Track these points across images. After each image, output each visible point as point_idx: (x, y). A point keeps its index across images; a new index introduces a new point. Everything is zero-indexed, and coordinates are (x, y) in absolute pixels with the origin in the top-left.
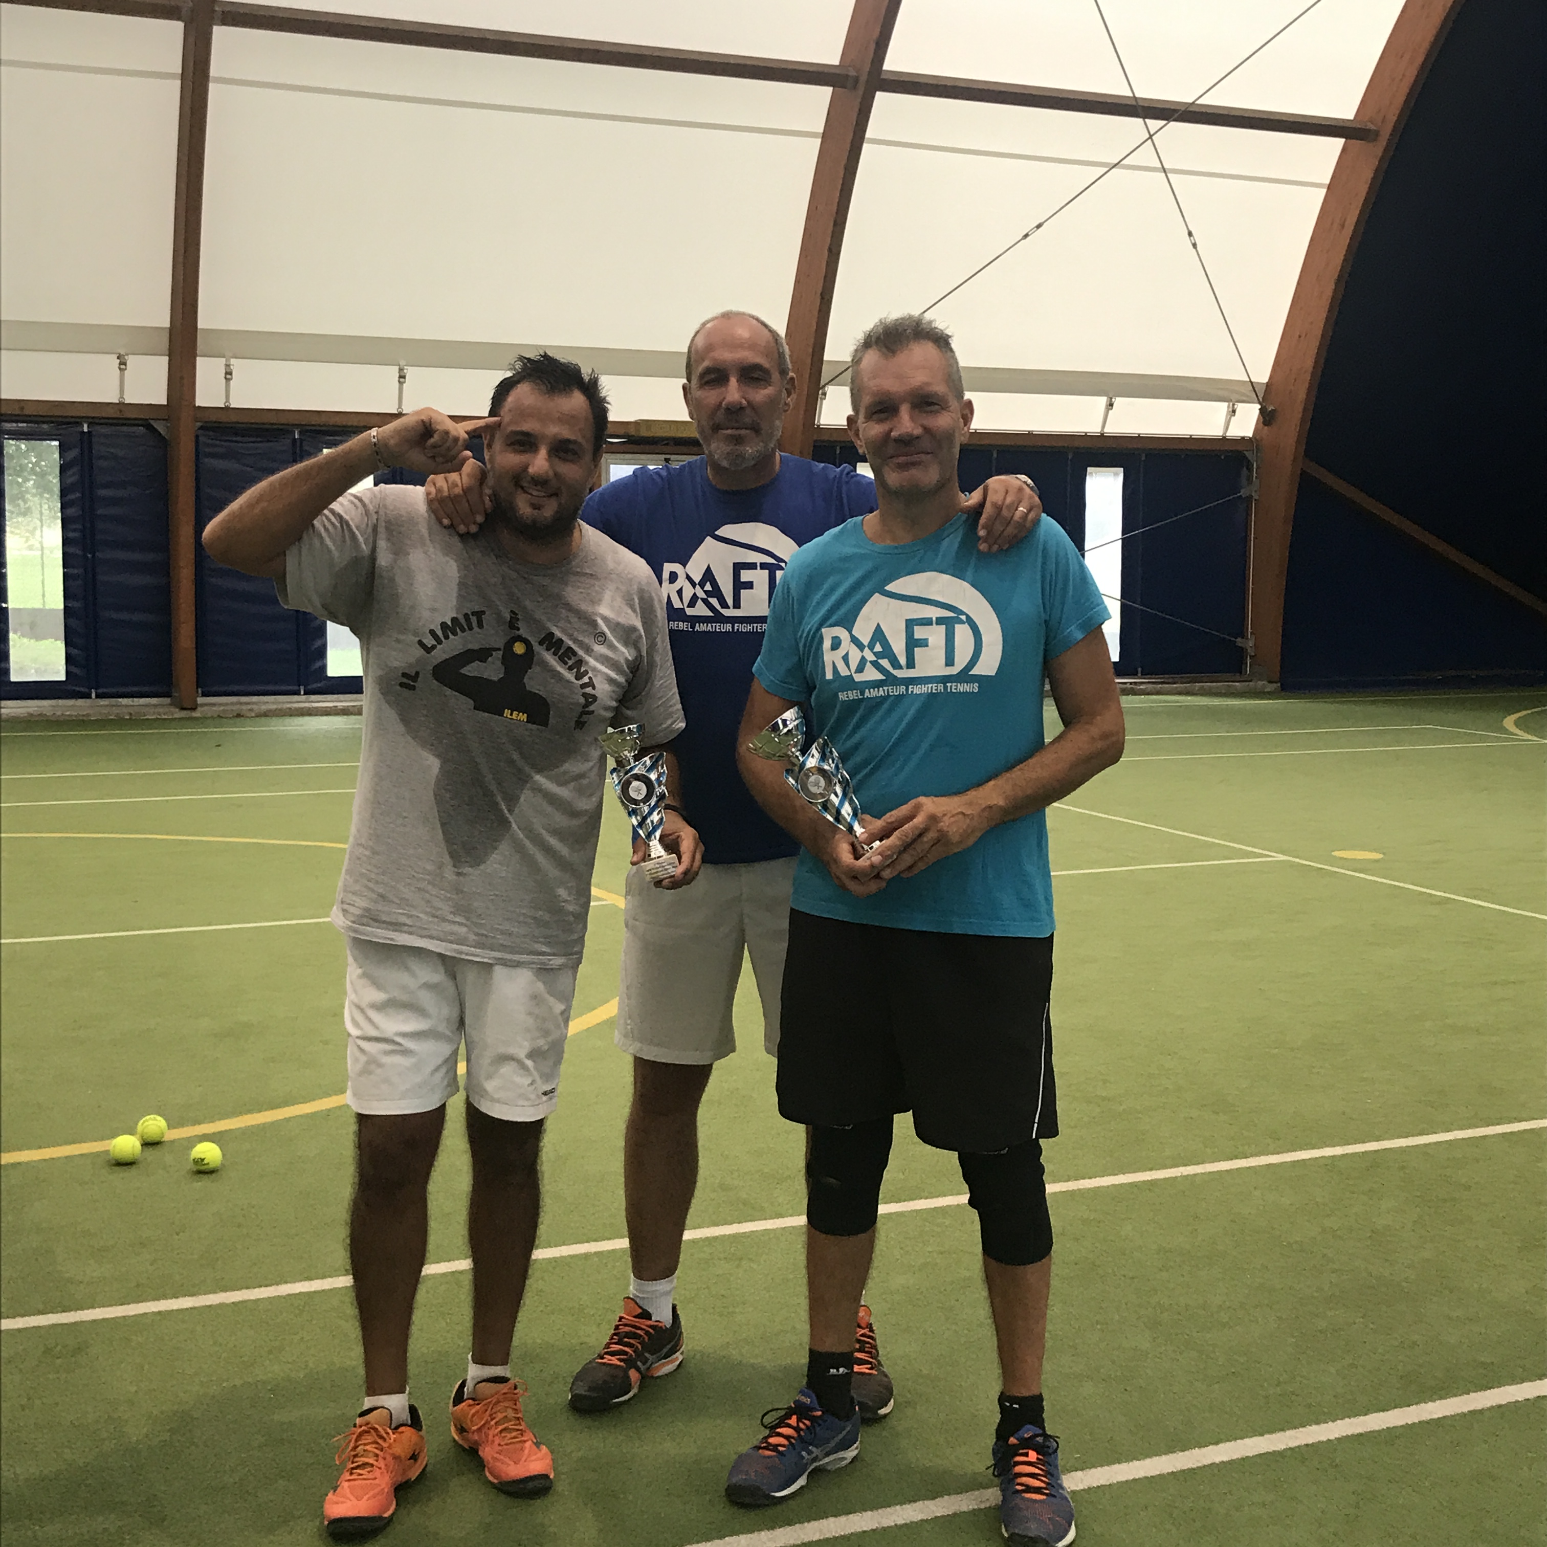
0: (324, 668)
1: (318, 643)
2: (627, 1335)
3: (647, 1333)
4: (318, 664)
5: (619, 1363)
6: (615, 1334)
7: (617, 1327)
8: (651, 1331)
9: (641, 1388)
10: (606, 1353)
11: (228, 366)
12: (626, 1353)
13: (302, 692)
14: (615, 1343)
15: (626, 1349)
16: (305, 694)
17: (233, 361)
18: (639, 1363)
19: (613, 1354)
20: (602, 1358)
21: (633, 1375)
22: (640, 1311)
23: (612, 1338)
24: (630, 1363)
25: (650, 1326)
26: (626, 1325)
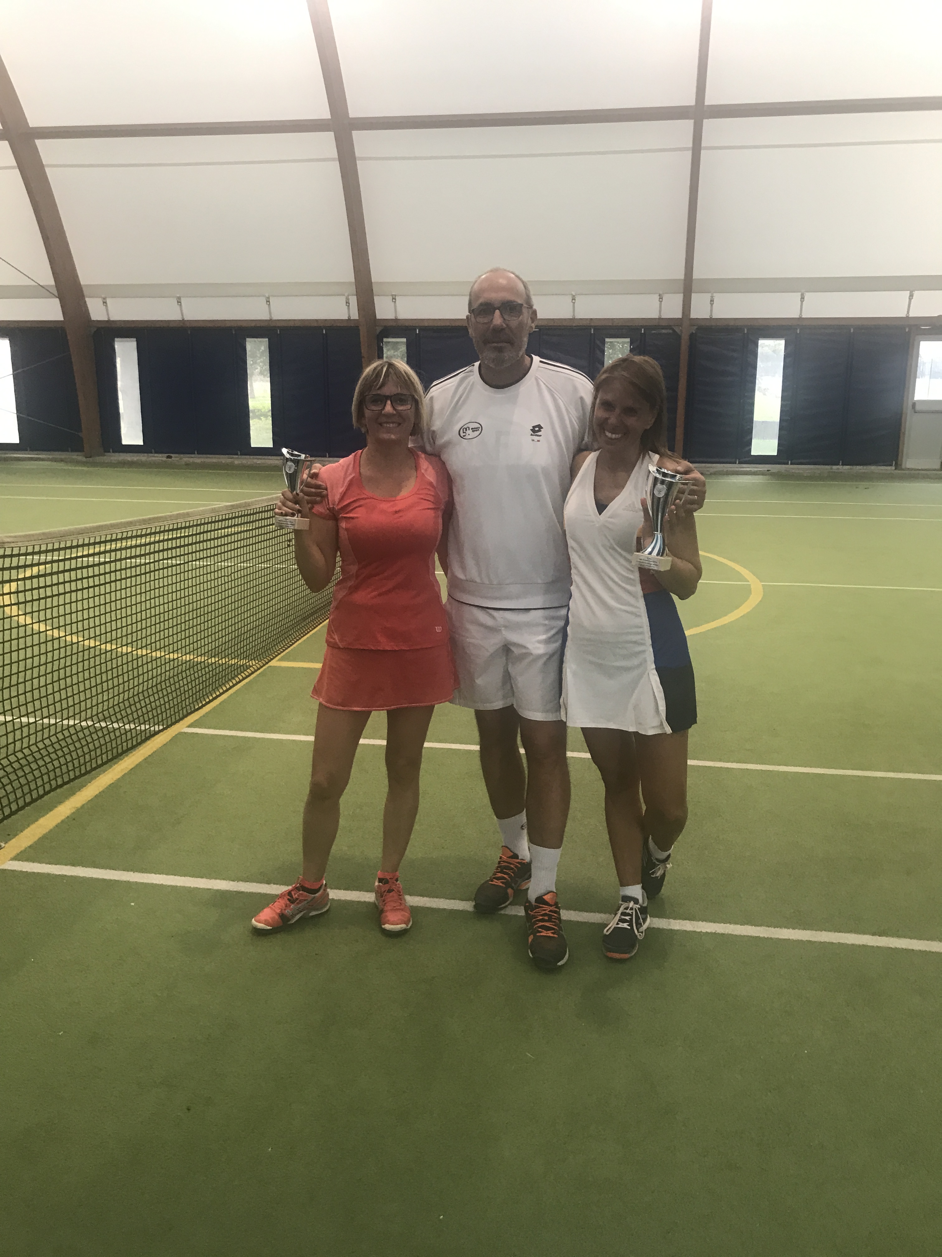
0: (750, 450)
1: (749, 437)
2: (506, 868)
3: (516, 866)
4: (747, 449)
5: (501, 884)
6: (498, 867)
7: (499, 863)
8: (520, 866)
9: (514, 897)
10: (494, 878)
11: (712, 297)
12: (504, 878)
13: (737, 462)
14: (498, 872)
15: (505, 876)
16: (739, 463)
17: (715, 295)
18: (513, 885)
19: (498, 879)
20: (492, 881)
21: (510, 891)
22: (512, 854)
23: (497, 869)
24: (508, 885)
25: (517, 863)
26: (503, 861)
